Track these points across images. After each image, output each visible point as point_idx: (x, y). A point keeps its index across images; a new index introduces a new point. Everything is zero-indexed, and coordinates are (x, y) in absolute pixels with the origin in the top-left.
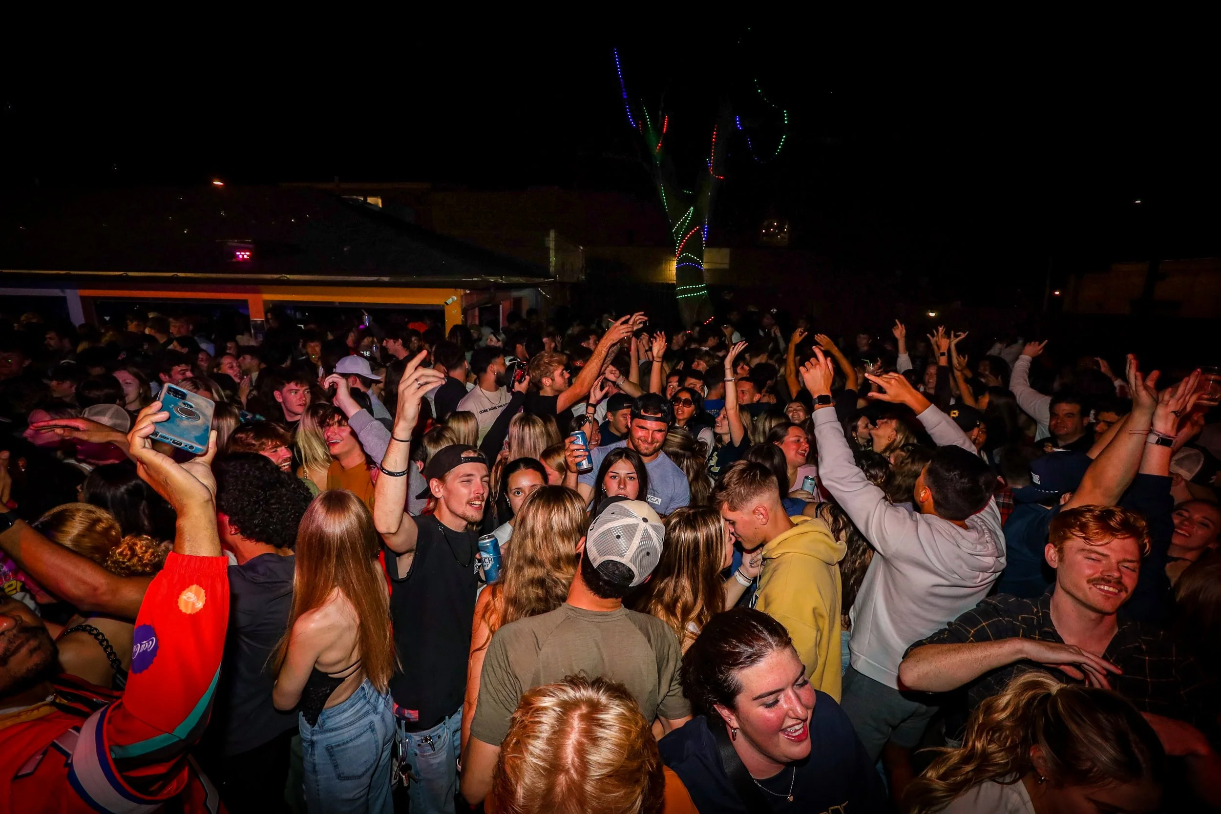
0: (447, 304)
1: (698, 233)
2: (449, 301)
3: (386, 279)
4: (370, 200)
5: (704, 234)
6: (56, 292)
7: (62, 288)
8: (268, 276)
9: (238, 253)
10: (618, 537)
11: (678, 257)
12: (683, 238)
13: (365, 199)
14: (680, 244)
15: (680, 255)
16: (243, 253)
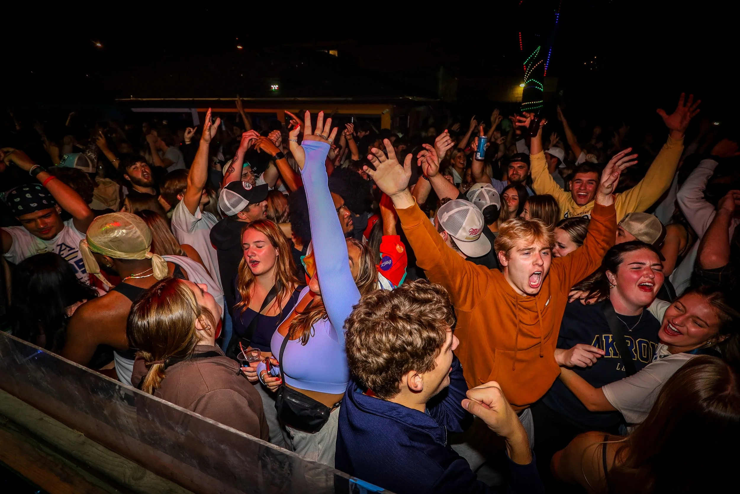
0: (383, 113)
1: (541, 66)
2: (384, 112)
3: (350, 99)
4: (331, 52)
5: (546, 65)
6: (186, 110)
7: (190, 108)
8: (288, 99)
9: (272, 86)
10: (480, 200)
11: (526, 82)
12: (530, 69)
13: (329, 52)
14: (528, 73)
15: (527, 81)
16: (275, 86)
